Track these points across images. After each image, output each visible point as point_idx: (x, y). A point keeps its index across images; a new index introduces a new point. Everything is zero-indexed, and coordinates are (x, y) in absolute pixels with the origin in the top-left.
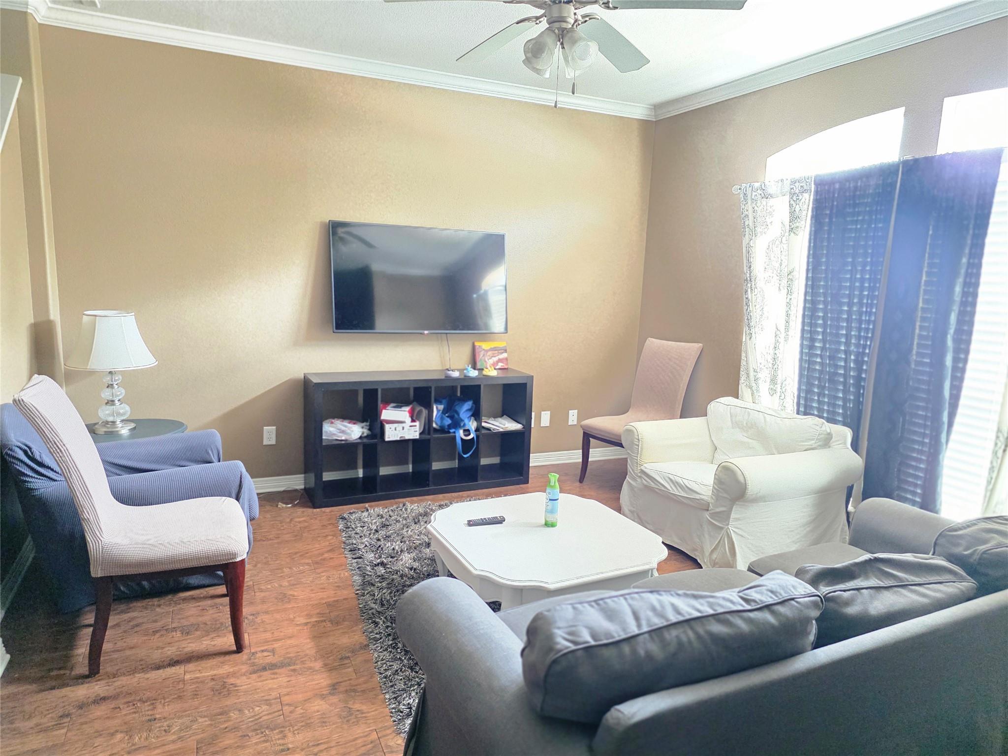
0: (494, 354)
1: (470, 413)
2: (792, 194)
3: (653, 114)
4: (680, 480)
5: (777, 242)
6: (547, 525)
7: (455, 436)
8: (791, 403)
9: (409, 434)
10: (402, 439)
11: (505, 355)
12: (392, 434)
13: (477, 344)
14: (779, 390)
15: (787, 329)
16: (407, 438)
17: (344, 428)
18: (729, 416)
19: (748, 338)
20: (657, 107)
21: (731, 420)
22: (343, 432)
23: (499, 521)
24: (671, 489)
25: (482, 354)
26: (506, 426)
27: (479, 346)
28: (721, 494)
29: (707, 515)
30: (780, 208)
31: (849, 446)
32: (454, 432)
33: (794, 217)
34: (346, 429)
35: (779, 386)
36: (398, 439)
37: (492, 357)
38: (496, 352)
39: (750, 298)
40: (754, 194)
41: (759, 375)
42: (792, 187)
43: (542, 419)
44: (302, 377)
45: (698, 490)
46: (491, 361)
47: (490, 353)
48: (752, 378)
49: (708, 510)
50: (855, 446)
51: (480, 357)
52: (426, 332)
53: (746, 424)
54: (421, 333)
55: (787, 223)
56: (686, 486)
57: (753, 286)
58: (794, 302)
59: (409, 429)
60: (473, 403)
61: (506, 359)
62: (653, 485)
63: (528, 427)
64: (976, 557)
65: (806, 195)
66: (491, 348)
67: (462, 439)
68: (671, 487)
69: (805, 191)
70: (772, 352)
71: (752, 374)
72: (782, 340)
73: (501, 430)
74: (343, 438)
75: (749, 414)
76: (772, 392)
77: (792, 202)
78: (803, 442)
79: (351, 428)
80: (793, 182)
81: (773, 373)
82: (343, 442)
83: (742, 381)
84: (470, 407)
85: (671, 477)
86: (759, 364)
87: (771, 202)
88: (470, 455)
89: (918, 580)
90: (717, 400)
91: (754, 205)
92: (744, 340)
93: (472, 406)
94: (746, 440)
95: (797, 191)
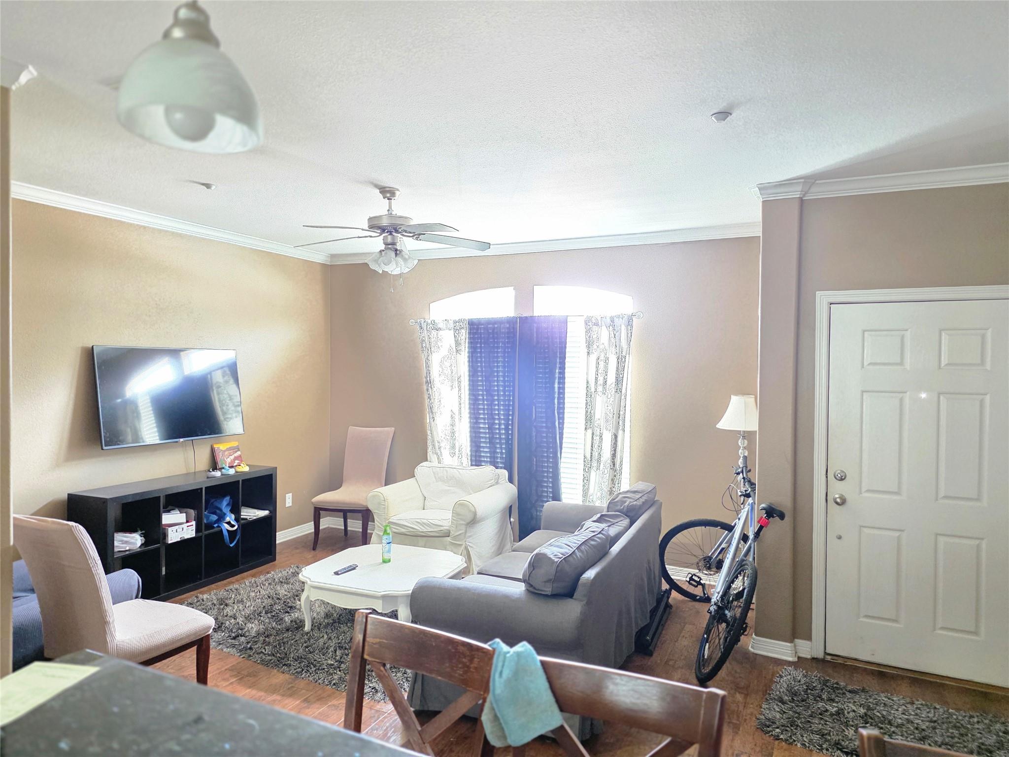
0: (230, 453)
1: (229, 508)
2: (455, 330)
3: (329, 260)
4: (425, 521)
5: (446, 358)
6: (384, 562)
7: (222, 530)
8: (466, 461)
9: (187, 534)
10: (182, 539)
11: (239, 453)
12: (174, 536)
13: (216, 446)
14: (457, 453)
15: (460, 413)
16: (186, 538)
17: (125, 539)
18: (433, 474)
19: (432, 420)
20: (333, 256)
21: (435, 477)
22: (126, 542)
23: (353, 568)
24: (419, 529)
25: (221, 454)
26: (257, 514)
27: (218, 448)
28: (459, 523)
29: (449, 539)
30: (447, 338)
31: (507, 481)
32: (218, 527)
33: (458, 343)
34: (128, 539)
35: (457, 450)
36: (179, 540)
37: (230, 456)
38: (232, 451)
39: (431, 394)
40: (428, 327)
41: (441, 445)
42: (455, 325)
43: (286, 500)
44: (66, 496)
45: (441, 524)
46: (229, 460)
47: (226, 453)
48: (437, 447)
49: (449, 536)
50: (511, 480)
51: (219, 457)
52: (182, 440)
53: (447, 478)
54: (177, 442)
55: (454, 346)
56: (434, 524)
57: (432, 386)
58: (462, 396)
59: (187, 529)
60: (231, 498)
61: (240, 456)
62: (403, 530)
63: (273, 512)
64: (625, 509)
65: (463, 331)
66: (227, 448)
67: (228, 530)
68: (419, 527)
69: (462, 328)
70: (449, 428)
71: (437, 444)
72: (457, 420)
73: (255, 518)
74: (127, 548)
75: (447, 471)
76: (453, 454)
77: (456, 334)
78: (487, 482)
79: (134, 537)
80: (455, 322)
81: (452, 442)
82: (127, 553)
83: (429, 450)
84: (228, 501)
85: (419, 521)
86: (440, 438)
87: (440, 333)
88: (235, 544)
89: (616, 521)
90: (421, 465)
91: (429, 334)
92: (428, 421)
93: (230, 501)
94: (449, 488)
95: (458, 328)
